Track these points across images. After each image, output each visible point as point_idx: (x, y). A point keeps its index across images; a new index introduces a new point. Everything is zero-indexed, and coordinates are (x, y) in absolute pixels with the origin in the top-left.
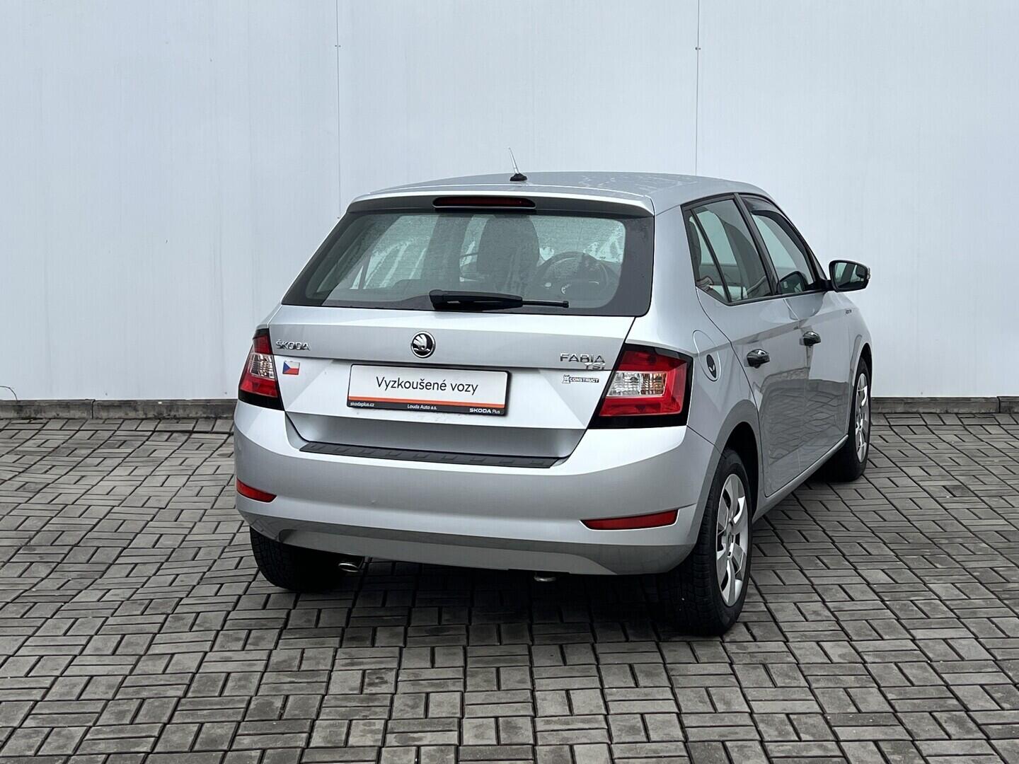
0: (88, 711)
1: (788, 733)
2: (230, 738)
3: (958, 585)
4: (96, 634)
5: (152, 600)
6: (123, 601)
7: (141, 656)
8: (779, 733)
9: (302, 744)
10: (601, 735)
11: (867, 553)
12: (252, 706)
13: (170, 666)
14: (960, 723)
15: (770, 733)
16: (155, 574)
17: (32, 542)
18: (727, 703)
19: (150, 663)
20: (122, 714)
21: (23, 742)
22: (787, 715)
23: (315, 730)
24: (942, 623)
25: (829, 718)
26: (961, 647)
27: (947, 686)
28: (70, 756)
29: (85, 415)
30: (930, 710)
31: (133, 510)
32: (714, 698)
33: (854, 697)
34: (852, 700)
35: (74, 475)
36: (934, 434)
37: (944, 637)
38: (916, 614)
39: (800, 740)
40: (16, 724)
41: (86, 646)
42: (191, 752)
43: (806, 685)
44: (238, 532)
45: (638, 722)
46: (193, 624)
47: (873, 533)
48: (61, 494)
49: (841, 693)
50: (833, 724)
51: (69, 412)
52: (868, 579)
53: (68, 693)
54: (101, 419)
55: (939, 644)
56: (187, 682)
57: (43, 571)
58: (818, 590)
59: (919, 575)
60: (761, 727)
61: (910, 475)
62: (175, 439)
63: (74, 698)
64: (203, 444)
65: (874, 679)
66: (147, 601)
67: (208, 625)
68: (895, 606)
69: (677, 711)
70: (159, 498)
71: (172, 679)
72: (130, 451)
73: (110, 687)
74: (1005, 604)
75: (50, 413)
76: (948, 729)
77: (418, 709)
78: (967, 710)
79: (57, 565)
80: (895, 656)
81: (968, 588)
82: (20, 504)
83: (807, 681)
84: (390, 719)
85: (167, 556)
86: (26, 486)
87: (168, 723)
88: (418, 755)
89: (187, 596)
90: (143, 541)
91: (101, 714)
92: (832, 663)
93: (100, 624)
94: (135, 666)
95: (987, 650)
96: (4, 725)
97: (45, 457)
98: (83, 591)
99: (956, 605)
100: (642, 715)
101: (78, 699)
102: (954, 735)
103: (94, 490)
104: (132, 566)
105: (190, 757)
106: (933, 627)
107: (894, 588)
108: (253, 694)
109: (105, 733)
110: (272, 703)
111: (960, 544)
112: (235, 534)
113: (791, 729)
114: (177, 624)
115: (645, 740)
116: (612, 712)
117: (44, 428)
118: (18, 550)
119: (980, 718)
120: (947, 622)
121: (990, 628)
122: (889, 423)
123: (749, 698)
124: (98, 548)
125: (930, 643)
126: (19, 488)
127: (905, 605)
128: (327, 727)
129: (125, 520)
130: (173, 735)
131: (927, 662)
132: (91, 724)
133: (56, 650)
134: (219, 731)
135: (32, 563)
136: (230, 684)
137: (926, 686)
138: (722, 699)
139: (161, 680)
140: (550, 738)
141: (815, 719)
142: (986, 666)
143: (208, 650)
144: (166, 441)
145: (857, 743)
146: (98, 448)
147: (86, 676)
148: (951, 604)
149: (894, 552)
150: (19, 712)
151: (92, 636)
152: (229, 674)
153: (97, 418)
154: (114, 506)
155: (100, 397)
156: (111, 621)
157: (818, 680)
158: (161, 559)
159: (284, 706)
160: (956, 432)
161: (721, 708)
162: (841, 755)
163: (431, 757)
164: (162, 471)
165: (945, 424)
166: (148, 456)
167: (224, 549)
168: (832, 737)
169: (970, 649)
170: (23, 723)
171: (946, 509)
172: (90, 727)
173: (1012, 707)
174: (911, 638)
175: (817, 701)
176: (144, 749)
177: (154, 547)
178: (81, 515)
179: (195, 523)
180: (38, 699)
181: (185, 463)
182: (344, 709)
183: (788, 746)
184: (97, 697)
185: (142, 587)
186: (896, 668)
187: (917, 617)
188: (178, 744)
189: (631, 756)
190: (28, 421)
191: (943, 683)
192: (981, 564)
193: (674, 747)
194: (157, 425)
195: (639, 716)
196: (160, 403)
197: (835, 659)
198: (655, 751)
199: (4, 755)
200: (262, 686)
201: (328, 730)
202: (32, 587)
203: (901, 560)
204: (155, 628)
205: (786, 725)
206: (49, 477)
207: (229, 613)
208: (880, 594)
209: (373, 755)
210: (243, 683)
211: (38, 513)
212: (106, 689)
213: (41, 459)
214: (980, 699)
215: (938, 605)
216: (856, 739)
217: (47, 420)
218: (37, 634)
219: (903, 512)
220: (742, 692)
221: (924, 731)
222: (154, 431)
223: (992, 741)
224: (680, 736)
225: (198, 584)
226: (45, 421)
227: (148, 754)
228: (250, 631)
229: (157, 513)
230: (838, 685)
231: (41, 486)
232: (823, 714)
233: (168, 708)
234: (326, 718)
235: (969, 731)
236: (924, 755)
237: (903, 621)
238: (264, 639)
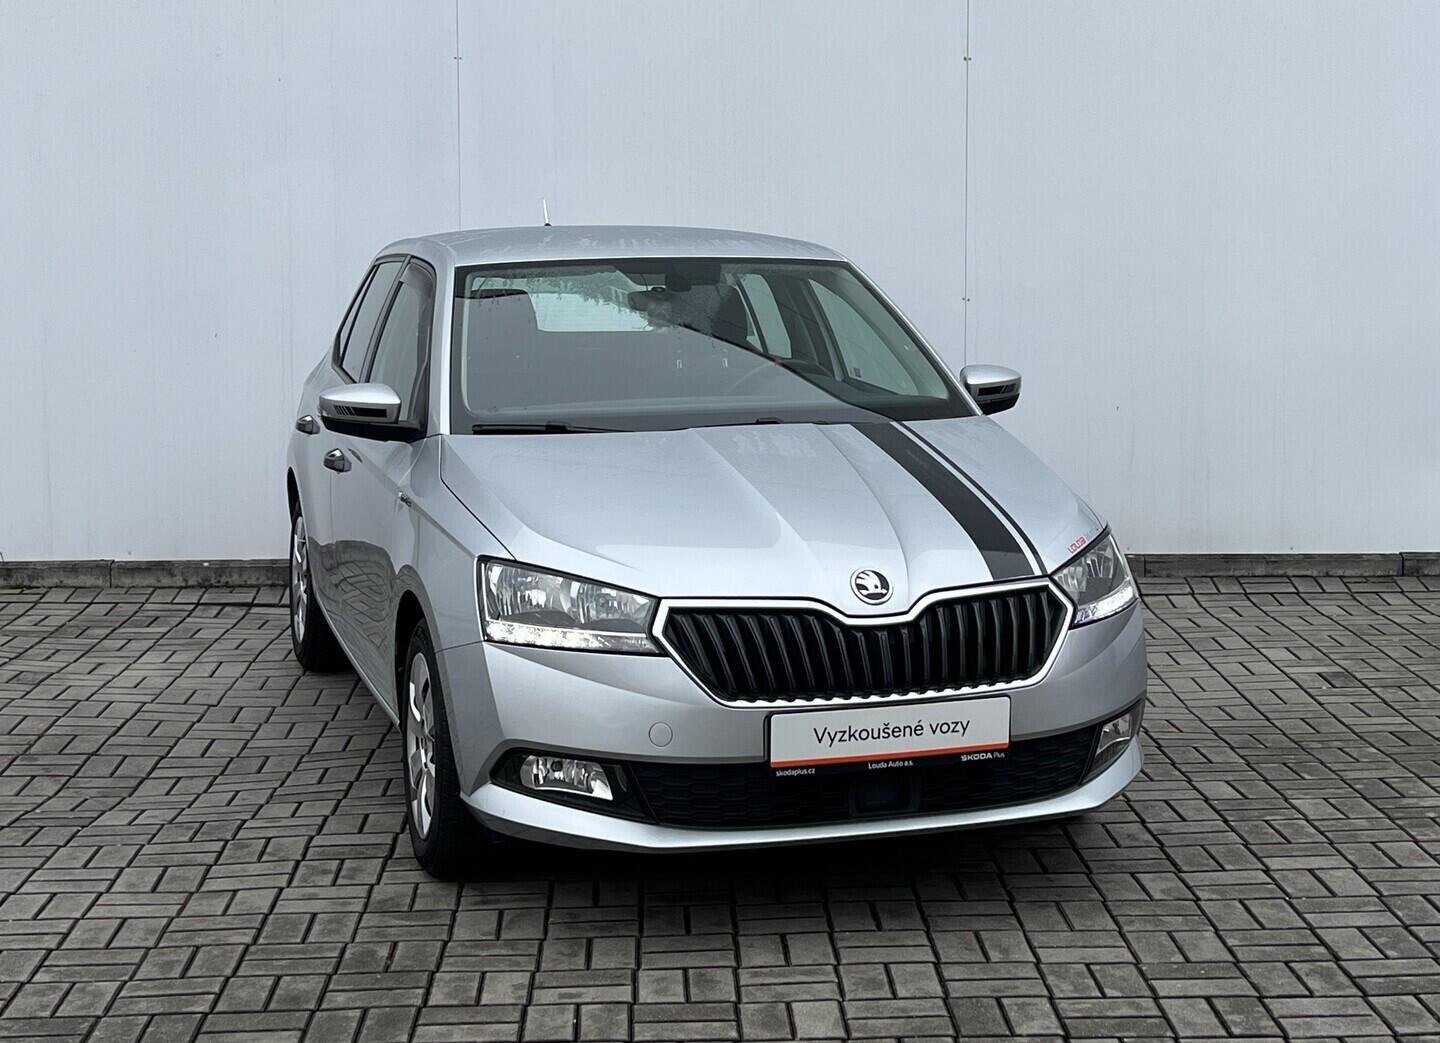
0: (121, 962)
1: (1088, 987)
2: (317, 997)
3: (1332, 801)
4: (128, 866)
5: (204, 823)
6: (163, 825)
7: (192, 894)
8: (1075, 987)
9: (418, 1002)
10: (829, 990)
11: (1205, 760)
12: (347, 955)
13: (233, 905)
14: (1327, 976)
15: (1062, 988)
16: (205, 792)
17: (33, 750)
18: (1005, 951)
19: (204, 902)
20: (169, 965)
21: (33, 1000)
22: (1088, 965)
23: (435, 984)
24: (1306, 849)
25: (1144, 968)
26: (1333, 880)
27: (1312, 929)
28: (99, 1018)
29: (100, 582)
30: (1284, 960)
31: (171, 708)
32: (987, 945)
33: (1180, 943)
34: (1179, 948)
35: (87, 663)
36: (1308, 604)
37: (1309, 867)
38: (1272, 838)
39: (1104, 996)
40: (23, 978)
41: (115, 881)
42: (264, 1011)
43: (1116, 928)
44: (320, 736)
45: (880, 974)
46: (263, 853)
47: (1216, 734)
48: (69, 687)
49: (1163, 938)
50: (1150, 977)
51: (77, 577)
52: (1207, 794)
53: (92, 940)
54: (122, 587)
55: (1303, 875)
56: (257, 925)
57: (50, 787)
58: (1136, 808)
59: (1278, 788)
60: (1051, 980)
61: (1272, 659)
62: (227, 614)
63: (102, 945)
64: (267, 621)
65: (1209, 920)
66: (198, 825)
67: (282, 854)
68: (1243, 828)
69: (933, 959)
70: (208, 692)
71: (236, 921)
72: (164, 630)
73: (150, 932)
74: (1397, 825)
75: (50, 580)
76: (1310, 983)
77: (577, 958)
78: (1337, 959)
79: (68, 780)
80: (1240, 892)
81: (1346, 805)
82: (13, 700)
83: (1116, 923)
84: (538, 971)
85: (222, 768)
86: (21, 676)
87: (233, 977)
88: (577, 1015)
89: (253, 818)
90: (189, 748)
91: (139, 966)
92: (1152, 900)
93: (133, 853)
94: (184, 906)
95: (1370, 884)
96: (8, 979)
97: (44, 638)
98: (107, 813)
99: (1327, 826)
100: (886, 965)
101: (107, 947)
102: (1318, 991)
103: (117, 682)
104: (174, 781)
105: (264, 1018)
106: (1294, 854)
107: (1242, 804)
108: (348, 940)
109: (146, 988)
110: (376, 952)
111: (1339, 749)
112: (316, 740)
113: (1092, 983)
114: (239, 853)
115: (890, 995)
116: (844, 961)
117: (43, 600)
118: (14, 760)
119: (1355, 969)
120: (1316, 848)
121: (1375, 855)
122: (1244, 589)
123: (1036, 944)
124: (126, 757)
125: (1290, 875)
126: (11, 679)
127: (1257, 826)
128: (450, 981)
129: (161, 722)
130: (240, 990)
131: (1285, 900)
132: (126, 978)
133: (74, 886)
134: (303, 986)
135: (33, 777)
136: (316, 928)
137: (1281, 929)
138: (996, 946)
139: (220, 923)
140: (758, 994)
141: (1125, 970)
142: (1369, 904)
143: (284, 885)
144: (216, 617)
145: (1182, 1000)
146: (120, 626)
147: (117, 918)
148: (1322, 826)
149: (1245, 760)
150: (27, 964)
151: (122, 870)
152: (314, 915)
153: (117, 587)
154: (145, 703)
155: (121, 557)
156: (147, 849)
157: (1132, 922)
158: (214, 771)
159: (391, 956)
160: (1340, 603)
161: (994, 956)
162: (1160, 1014)
163: (595, 1018)
164: (212, 657)
165: (1324, 592)
166: (191, 637)
167: (301, 759)
168: (1148, 993)
169: (1344, 881)
170: (32, 978)
171: (1320, 704)
172: (126, 982)
173: (1400, 955)
174: (1264, 868)
175: (1128, 947)
176: (201, 1009)
177: (203, 756)
178: (100, 715)
179: (260, 725)
180: (53, 946)
181: (242, 646)
182: (474, 959)
183: (1086, 1004)
184: (133, 944)
185: (189, 807)
186: (1240, 906)
187: (1274, 841)
188: (247, 1001)
189: (870, 1015)
190: (19, 590)
191: (1305, 926)
192: (1366, 774)
193: (930, 1005)
194: (202, 596)
195: (882, 966)
196: (206, 564)
197: (1157, 896)
198: (903, 1010)
199: (10, 1016)
200: (359, 931)
201: (453, 985)
202: (35, 809)
203: (1254, 770)
204: (210, 859)
205: (1084, 978)
206: (54, 664)
207: (311, 838)
208: (1223, 812)
209: (517, 1016)
210: (334, 926)
211: (39, 712)
212: (145, 934)
213: (40, 642)
214: (1356, 945)
215: (1303, 827)
216: (1181, 994)
217: (45, 590)
218: (45, 867)
219: (1260, 707)
220: (1025, 936)
221: (1275, 985)
222: (197, 604)
223: (1371, 999)
224: (939, 991)
225: (267, 803)
226: (43, 591)
227: (205, 1015)
228: (343, 861)
229: (206, 712)
230: (1159, 928)
231: (42, 677)
232: (1137, 963)
233: (232, 957)
234: (449, 969)
235: (1339, 986)
236: (1276, 1015)
237: (1253, 847)
238: (362, 871)
